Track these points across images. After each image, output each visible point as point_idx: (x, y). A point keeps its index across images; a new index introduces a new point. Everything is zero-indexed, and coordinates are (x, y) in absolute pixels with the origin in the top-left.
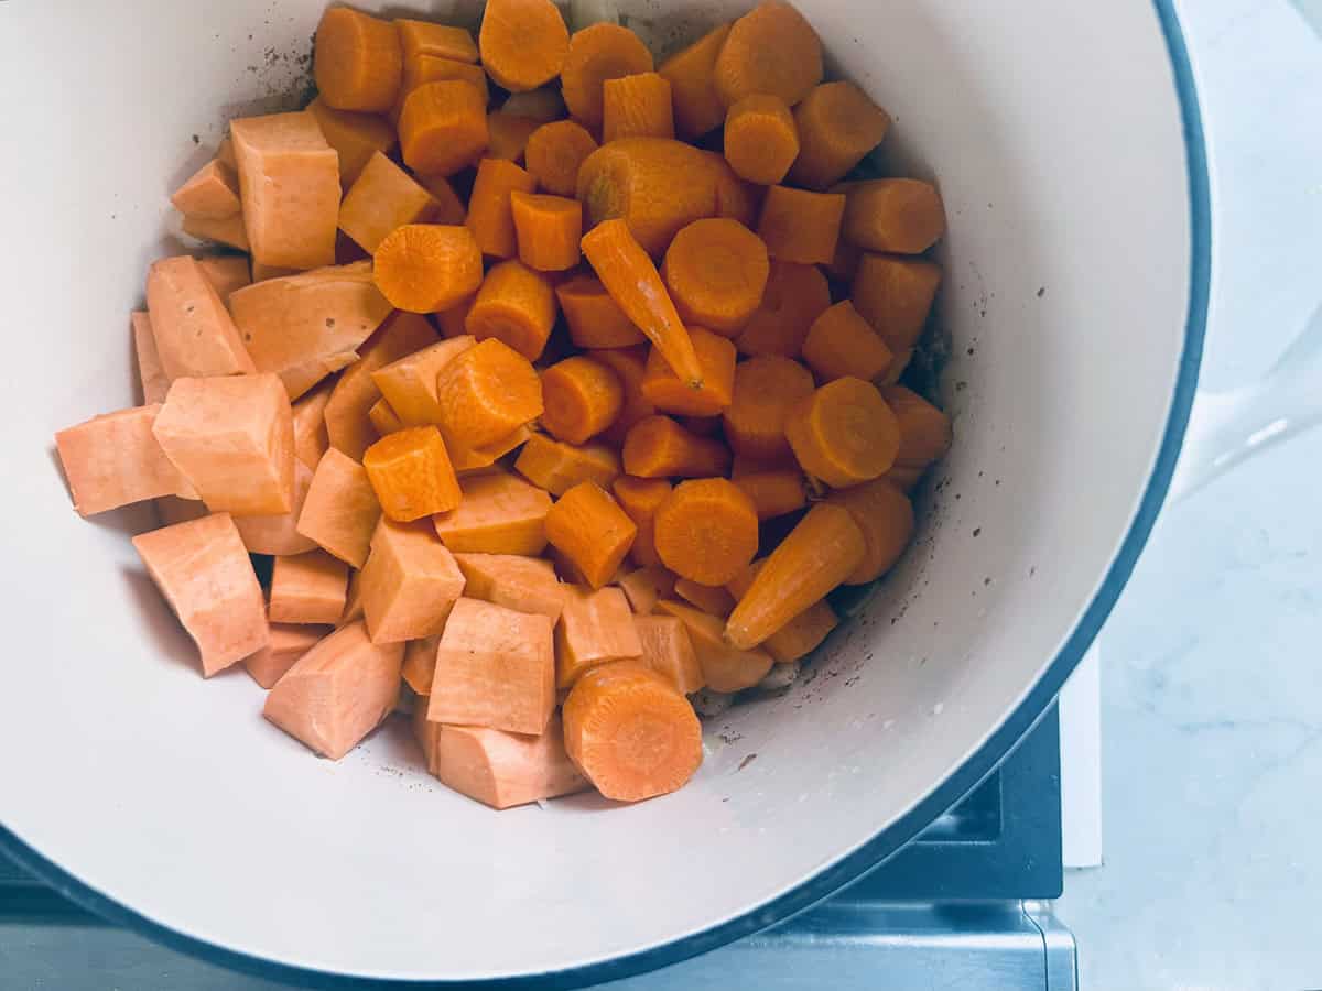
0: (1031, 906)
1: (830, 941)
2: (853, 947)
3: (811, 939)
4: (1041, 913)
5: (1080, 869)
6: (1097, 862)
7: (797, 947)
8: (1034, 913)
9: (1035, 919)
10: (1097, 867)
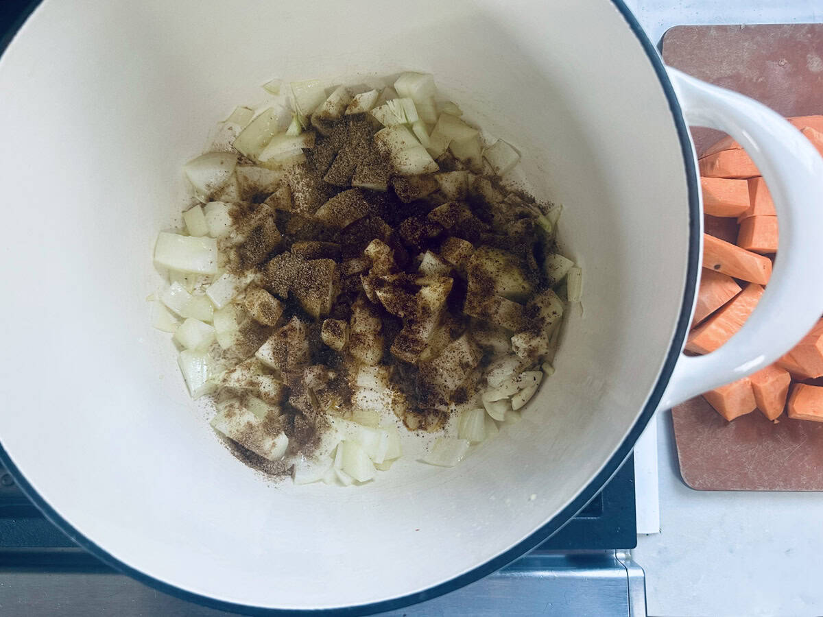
0: (620, 555)
2: (521, 578)
4: (626, 559)
5: (647, 535)
6: (658, 531)
8: (622, 559)
9: (623, 562)
10: (657, 533)
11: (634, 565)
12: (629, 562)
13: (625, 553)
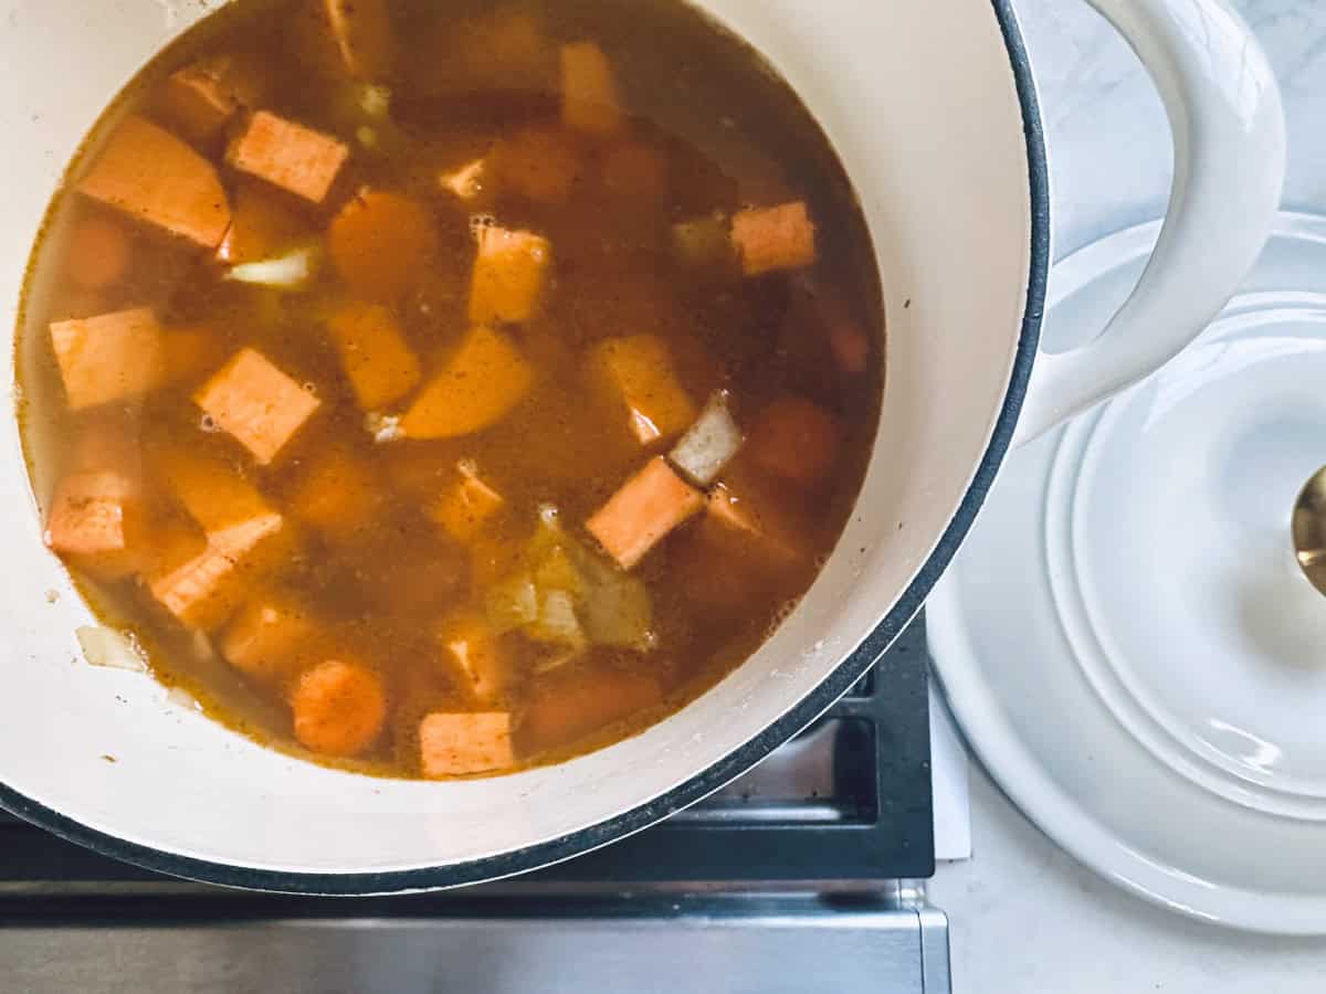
1: (722, 922)
3: (705, 921)
4: (918, 899)
5: (951, 861)
6: (968, 855)
7: (691, 929)
8: (911, 899)
9: (912, 904)
10: (967, 859)
11: (928, 907)
12: (922, 904)
13: (915, 887)
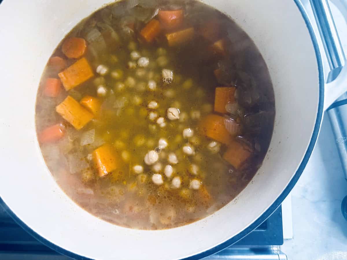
5: (287, 239)
9: (276, 252)
10: (291, 239)
11: (281, 253)
12: (279, 252)
13: (277, 247)
